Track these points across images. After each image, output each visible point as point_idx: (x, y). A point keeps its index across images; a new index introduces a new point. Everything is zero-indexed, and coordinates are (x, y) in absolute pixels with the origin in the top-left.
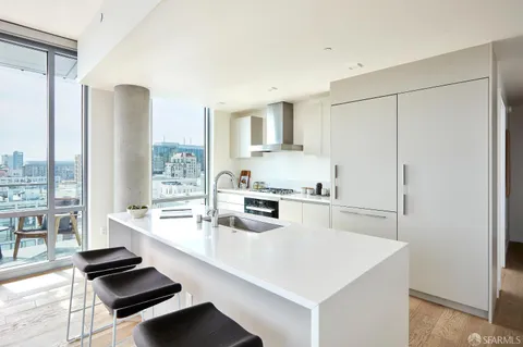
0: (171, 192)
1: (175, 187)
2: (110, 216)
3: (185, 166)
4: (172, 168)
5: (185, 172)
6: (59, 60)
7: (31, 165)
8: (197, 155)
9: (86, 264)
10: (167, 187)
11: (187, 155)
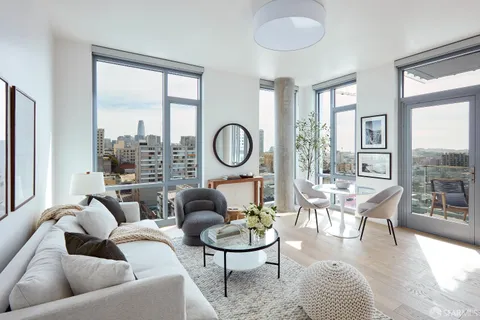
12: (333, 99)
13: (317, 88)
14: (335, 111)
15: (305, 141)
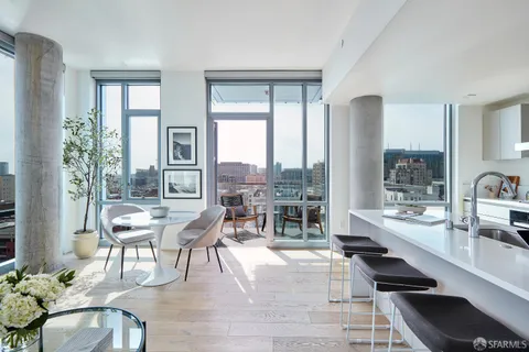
0: (396, 199)
1: (400, 195)
2: (350, 211)
3: (412, 173)
4: (397, 175)
5: (412, 179)
6: (311, 89)
7: (287, 171)
8: (427, 161)
9: (342, 244)
10: (392, 193)
11: (415, 161)
12: (125, 98)
13: (99, 76)
14: (127, 115)
15: (81, 151)
